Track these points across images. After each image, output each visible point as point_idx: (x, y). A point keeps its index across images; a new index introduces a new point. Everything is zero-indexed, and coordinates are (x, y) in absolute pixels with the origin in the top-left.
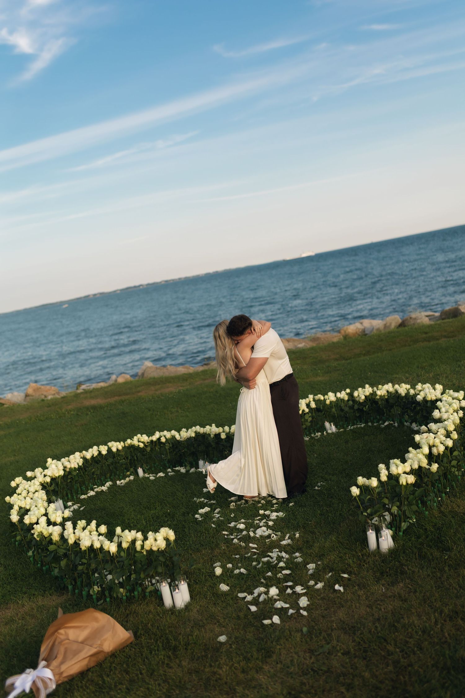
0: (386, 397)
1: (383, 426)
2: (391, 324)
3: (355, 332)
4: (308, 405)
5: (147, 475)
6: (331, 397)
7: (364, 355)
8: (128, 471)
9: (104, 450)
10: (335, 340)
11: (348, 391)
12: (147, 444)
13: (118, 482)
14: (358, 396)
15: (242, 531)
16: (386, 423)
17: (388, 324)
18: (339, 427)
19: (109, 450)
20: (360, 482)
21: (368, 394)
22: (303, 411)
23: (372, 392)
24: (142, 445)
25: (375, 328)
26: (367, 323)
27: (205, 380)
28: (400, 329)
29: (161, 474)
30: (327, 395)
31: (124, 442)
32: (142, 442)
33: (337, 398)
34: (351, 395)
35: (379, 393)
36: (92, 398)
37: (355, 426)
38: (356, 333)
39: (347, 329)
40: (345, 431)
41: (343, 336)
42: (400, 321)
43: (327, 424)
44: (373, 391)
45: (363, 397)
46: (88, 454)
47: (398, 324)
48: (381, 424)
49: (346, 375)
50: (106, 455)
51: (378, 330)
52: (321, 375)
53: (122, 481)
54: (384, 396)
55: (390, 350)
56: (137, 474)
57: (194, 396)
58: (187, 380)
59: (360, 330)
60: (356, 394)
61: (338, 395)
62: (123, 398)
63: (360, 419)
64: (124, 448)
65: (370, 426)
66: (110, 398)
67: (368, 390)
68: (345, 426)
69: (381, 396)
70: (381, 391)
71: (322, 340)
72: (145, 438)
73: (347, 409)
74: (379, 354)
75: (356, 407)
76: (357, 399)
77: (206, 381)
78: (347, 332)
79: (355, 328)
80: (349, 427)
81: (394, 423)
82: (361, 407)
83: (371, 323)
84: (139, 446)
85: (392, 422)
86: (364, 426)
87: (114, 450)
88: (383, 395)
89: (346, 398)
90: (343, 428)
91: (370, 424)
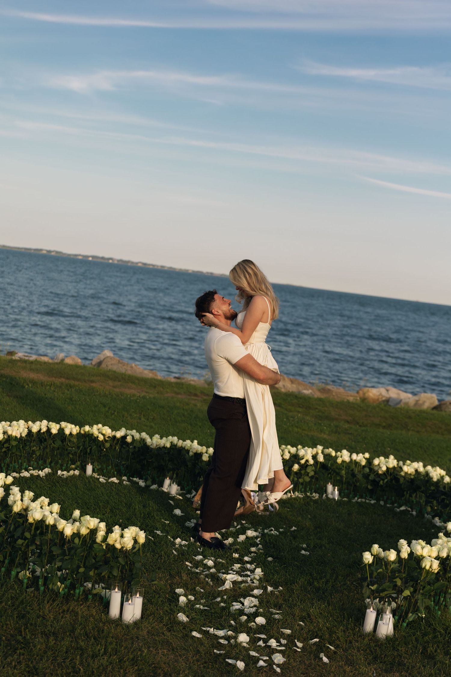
0: (412, 477)
1: (398, 510)
2: (424, 402)
3: (376, 398)
4: (314, 457)
5: (96, 475)
6: (345, 456)
7: (384, 427)
8: (73, 464)
9: (55, 428)
10: (351, 399)
11: (367, 455)
12: (107, 439)
13: (59, 472)
14: (379, 465)
15: (210, 568)
16: (403, 508)
17: (421, 402)
18: (342, 494)
19: (61, 430)
20: (375, 550)
21: (391, 466)
22: (307, 461)
23: (396, 466)
24: (101, 438)
25: (403, 401)
26: (394, 393)
27: (178, 394)
28: (435, 412)
29: (115, 480)
30: (341, 452)
31: (80, 428)
32: (104, 435)
33: (351, 460)
34: (369, 461)
35: (405, 469)
36: (31, 370)
37: (363, 500)
38: (378, 400)
39: (368, 391)
40: (350, 501)
41: (360, 398)
42: (437, 403)
43: (330, 487)
44: (398, 464)
45: (384, 468)
46: (35, 428)
47: (432, 406)
48: (396, 507)
49: (358, 442)
50: (55, 434)
51: (407, 404)
52: (327, 433)
53: (65, 473)
54: (410, 474)
55: (418, 432)
56: (83, 469)
57: (163, 407)
58: (155, 387)
59: (384, 399)
60: (376, 462)
61: (354, 456)
62: (72, 382)
63: (372, 493)
64: (79, 434)
65: (382, 506)
66: (55, 378)
67: (392, 462)
68: (351, 496)
69: (406, 473)
70: (409, 467)
71: (334, 394)
72: (108, 431)
73: (360, 476)
74: (404, 432)
75: (372, 477)
76: (376, 468)
77: (180, 396)
78: (367, 395)
79: (378, 394)
80: (356, 498)
81: (412, 511)
82: (377, 479)
83: (398, 394)
84: (98, 437)
85: (410, 509)
86: (375, 503)
87: (67, 432)
88: (409, 472)
89: (364, 463)
90: (348, 497)
91: (382, 503)
